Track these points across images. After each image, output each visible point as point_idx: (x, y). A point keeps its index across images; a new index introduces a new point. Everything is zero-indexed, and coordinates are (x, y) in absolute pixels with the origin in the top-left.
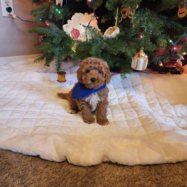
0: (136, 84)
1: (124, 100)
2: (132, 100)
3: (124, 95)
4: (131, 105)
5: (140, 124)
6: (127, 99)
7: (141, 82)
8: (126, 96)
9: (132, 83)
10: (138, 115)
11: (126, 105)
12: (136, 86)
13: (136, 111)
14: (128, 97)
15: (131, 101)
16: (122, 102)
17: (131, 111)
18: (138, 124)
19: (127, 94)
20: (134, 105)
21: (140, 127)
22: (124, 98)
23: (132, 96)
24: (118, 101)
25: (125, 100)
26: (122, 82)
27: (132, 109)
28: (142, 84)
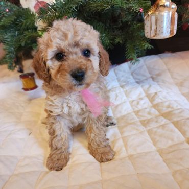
8: (144, 94)
9: (150, 73)
11: (149, 113)
12: (159, 75)
14: (148, 96)
15: (155, 102)
16: (140, 107)
19: (146, 92)
20: (165, 110)
22: (142, 99)
23: (156, 93)
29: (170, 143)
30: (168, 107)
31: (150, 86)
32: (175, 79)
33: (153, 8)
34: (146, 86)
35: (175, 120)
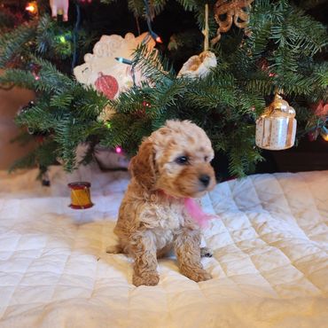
0: (270, 197)
1: (246, 232)
2: (266, 230)
3: (244, 225)
5: (301, 275)
6: (252, 230)
7: (281, 192)
8: (249, 224)
9: (260, 198)
10: (290, 257)
11: (254, 244)
12: (271, 201)
13: (283, 250)
14: (255, 226)
15: (263, 233)
16: (243, 238)
17: (269, 252)
18: (295, 275)
19: (252, 221)
20: (274, 240)
21: (301, 279)
22: (245, 229)
23: (265, 223)
24: (232, 237)
25: (250, 234)
26: (234, 199)
27: (271, 248)
28: (286, 195)
31: (259, 214)
32: (294, 207)
33: (267, 111)
34: (253, 215)
35: (283, 246)
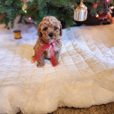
1: (70, 48)
3: (70, 44)
4: (77, 51)
6: (72, 47)
7: (81, 33)
13: (82, 56)
14: (73, 45)
15: (76, 48)
16: (69, 50)
17: (78, 56)
19: (72, 43)
20: (79, 51)
22: (70, 46)
23: (76, 44)
27: (78, 54)
28: (83, 34)
29: (79, 62)
30: (81, 50)
31: (74, 41)
32: (85, 38)
33: (78, 8)
